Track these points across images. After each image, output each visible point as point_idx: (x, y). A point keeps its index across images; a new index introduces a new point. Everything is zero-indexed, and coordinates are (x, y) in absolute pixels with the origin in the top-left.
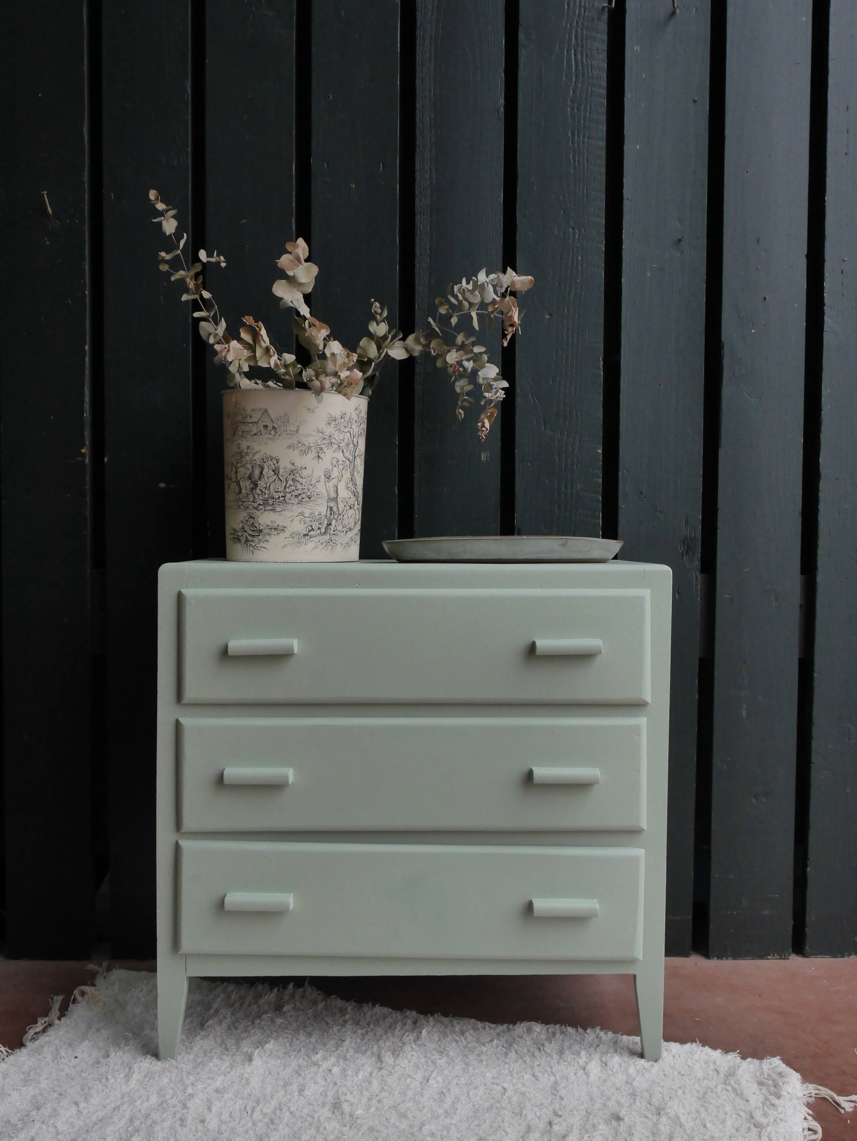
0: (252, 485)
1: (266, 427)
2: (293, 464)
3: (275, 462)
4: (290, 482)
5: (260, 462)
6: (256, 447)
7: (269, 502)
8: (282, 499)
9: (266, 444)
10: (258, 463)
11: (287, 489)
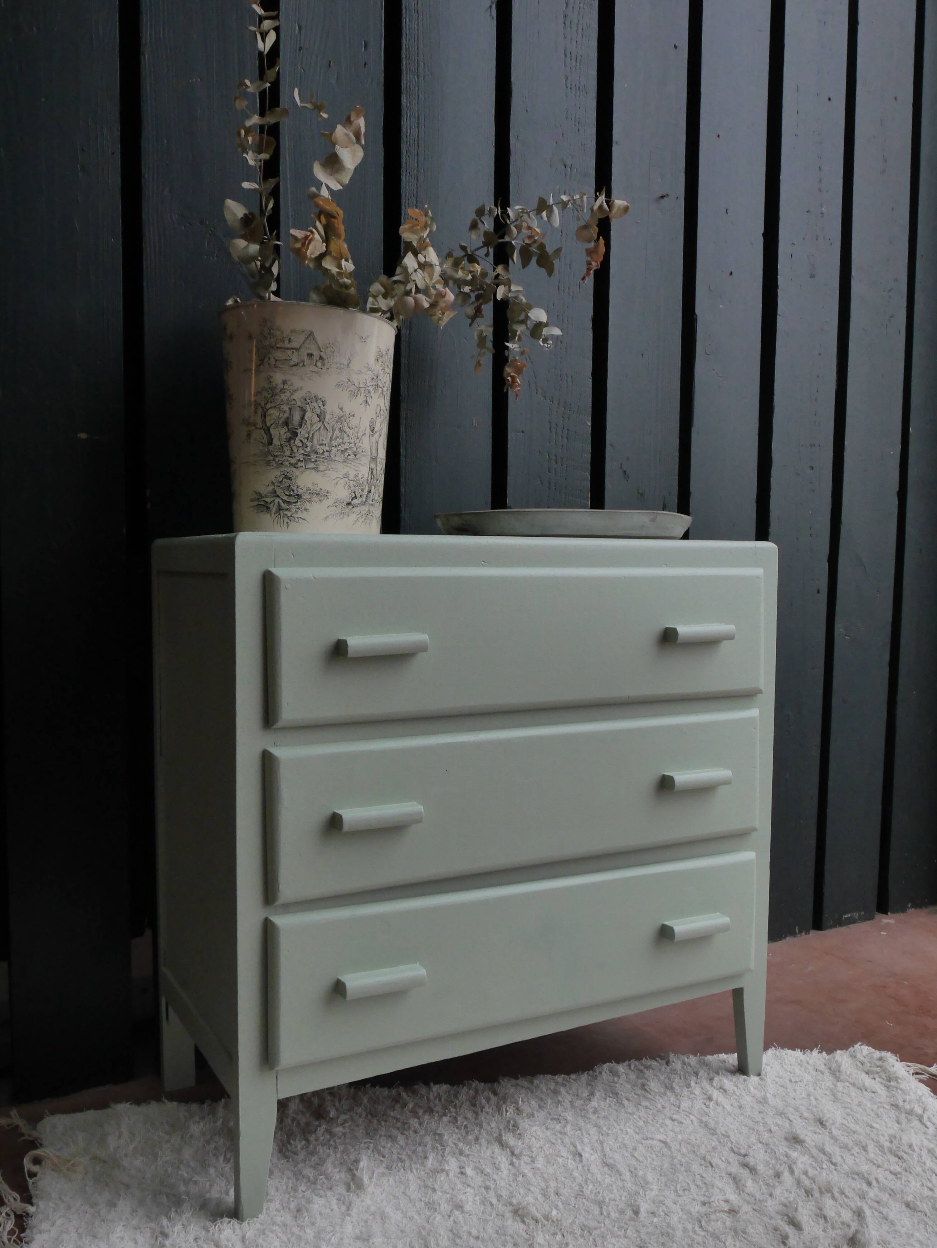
0: (289, 435)
1: (310, 355)
2: (341, 409)
3: (321, 404)
4: (337, 432)
5: (302, 403)
6: (296, 382)
7: (312, 457)
8: (327, 454)
9: (310, 379)
10: (299, 404)
11: (333, 442)
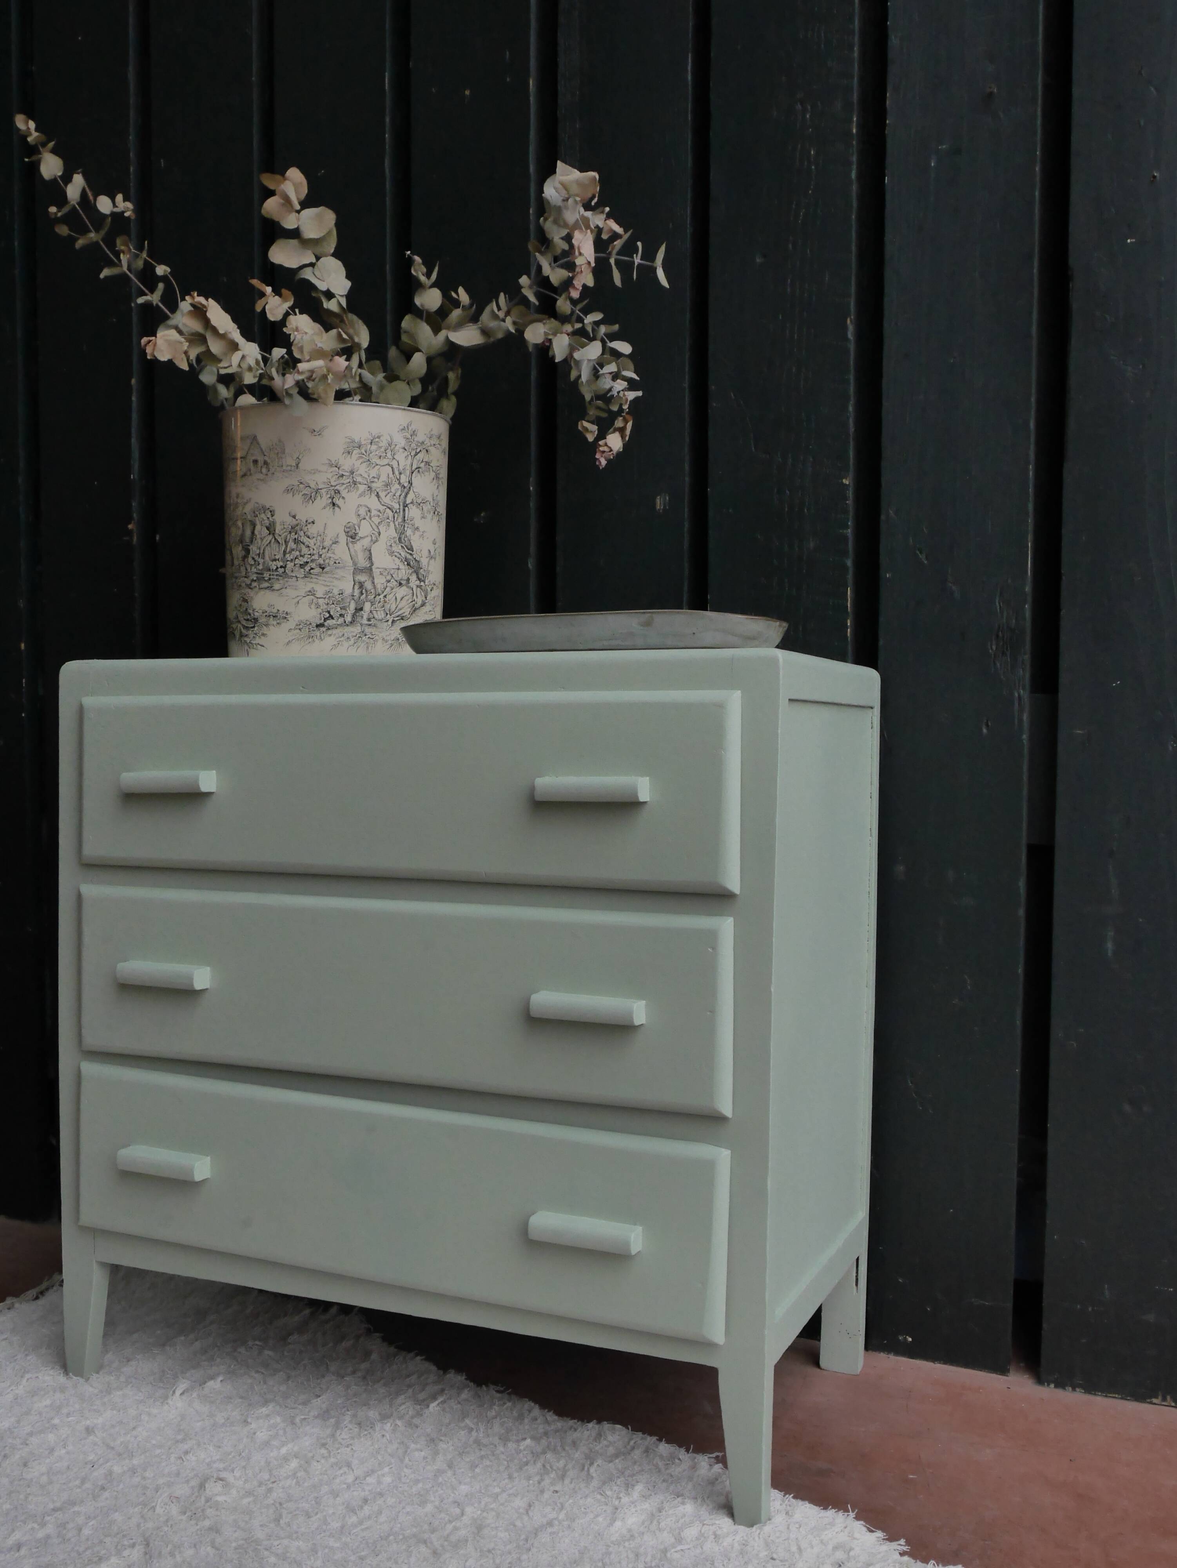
0: (244, 553)
1: (256, 462)
2: (294, 517)
3: (269, 515)
4: (292, 545)
5: (251, 516)
6: (246, 494)
7: (265, 575)
8: (281, 571)
9: (257, 489)
11: (287, 556)
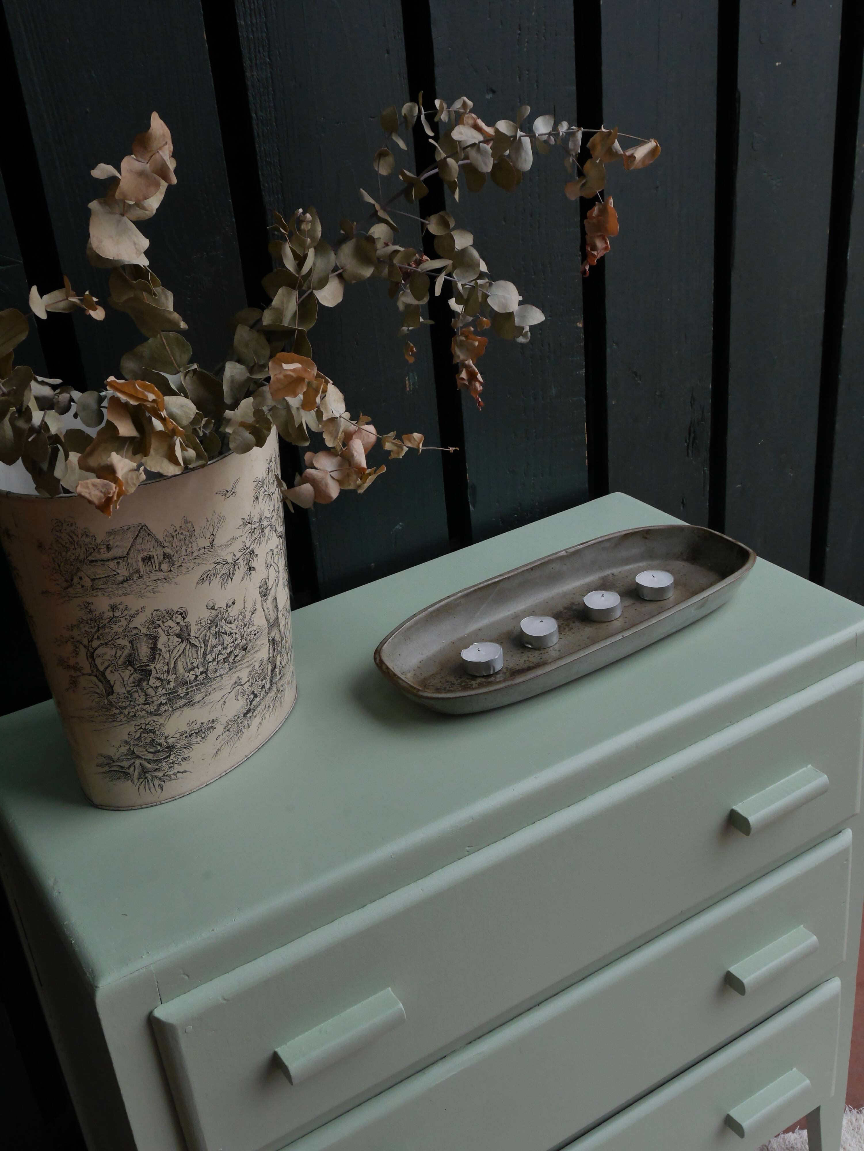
0: (137, 676)
1: (148, 559)
3: (179, 619)
4: (213, 641)
5: (148, 628)
6: (133, 602)
7: (180, 692)
8: (201, 678)
9: (155, 592)
10: (144, 630)
11: (209, 656)
